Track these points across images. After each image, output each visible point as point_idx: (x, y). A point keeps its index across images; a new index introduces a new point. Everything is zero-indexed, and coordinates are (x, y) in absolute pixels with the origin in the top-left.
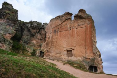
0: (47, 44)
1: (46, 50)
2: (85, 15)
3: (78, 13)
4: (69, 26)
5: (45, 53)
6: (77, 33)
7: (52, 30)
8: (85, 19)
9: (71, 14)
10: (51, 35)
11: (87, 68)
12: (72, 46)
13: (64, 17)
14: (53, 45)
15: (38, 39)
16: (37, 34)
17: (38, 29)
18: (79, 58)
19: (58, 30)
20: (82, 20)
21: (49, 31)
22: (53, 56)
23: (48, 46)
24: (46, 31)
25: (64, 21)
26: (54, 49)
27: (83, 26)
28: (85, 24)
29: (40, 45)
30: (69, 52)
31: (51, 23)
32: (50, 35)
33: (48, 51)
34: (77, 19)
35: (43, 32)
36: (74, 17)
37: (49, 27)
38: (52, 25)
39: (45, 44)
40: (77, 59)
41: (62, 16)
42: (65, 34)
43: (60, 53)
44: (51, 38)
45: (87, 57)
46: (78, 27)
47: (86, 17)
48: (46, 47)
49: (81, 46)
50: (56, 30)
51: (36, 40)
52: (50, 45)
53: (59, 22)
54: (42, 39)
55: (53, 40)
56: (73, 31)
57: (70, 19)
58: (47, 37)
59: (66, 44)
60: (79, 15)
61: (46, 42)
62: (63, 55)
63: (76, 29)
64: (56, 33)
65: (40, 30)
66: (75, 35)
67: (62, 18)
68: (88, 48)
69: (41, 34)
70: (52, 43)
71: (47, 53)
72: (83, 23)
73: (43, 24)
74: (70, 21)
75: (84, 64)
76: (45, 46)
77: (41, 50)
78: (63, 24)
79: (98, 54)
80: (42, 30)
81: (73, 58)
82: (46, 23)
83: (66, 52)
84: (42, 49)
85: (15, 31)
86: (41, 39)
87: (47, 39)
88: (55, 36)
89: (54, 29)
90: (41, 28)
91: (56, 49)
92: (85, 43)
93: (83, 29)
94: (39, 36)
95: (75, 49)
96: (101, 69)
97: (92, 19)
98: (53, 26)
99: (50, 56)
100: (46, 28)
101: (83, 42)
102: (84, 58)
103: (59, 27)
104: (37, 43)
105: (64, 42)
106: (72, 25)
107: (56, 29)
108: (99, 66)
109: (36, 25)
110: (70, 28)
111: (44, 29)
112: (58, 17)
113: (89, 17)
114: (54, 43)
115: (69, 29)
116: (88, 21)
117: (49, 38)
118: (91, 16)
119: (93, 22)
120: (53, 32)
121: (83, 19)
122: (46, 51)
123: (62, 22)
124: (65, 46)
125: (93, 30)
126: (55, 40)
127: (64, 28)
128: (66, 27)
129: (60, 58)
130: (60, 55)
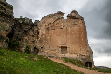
1: (40, 47)
3: (71, 13)
4: (62, 24)
5: (39, 49)
6: (71, 32)
8: (78, 20)
9: (63, 14)
11: (84, 64)
12: (67, 43)
13: (56, 16)
14: (47, 42)
15: (30, 35)
16: (29, 30)
18: (74, 55)
19: (51, 28)
20: (75, 20)
21: (42, 28)
22: (48, 53)
23: (42, 43)
24: (39, 28)
25: (57, 20)
26: (48, 46)
27: (77, 26)
28: (79, 25)
29: (33, 42)
31: (44, 20)
33: (42, 47)
35: (36, 29)
36: (67, 16)
37: (41, 24)
38: (44, 22)
42: (58, 31)
44: (44, 35)
46: (72, 27)
47: (79, 18)
48: (40, 44)
49: (76, 44)
50: (49, 28)
51: (28, 36)
52: (44, 42)
53: (52, 20)
54: (34, 35)
55: (47, 37)
56: (67, 29)
57: (63, 18)
58: (40, 33)
59: (60, 42)
61: (39, 39)
62: (58, 52)
63: (70, 28)
64: (50, 31)
65: (32, 26)
66: (69, 34)
67: (55, 17)
68: (83, 46)
69: (33, 30)
71: (41, 49)
72: (76, 23)
73: (36, 21)
74: (62, 20)
77: (34, 47)
78: (56, 22)
80: (35, 26)
81: (68, 55)
82: (38, 20)
83: (60, 49)
84: (35, 45)
85: (11, 28)
86: (33, 36)
87: (40, 36)
88: (49, 33)
89: (47, 26)
91: (50, 46)
92: (80, 41)
93: (76, 29)
94: (31, 32)
95: (70, 47)
97: (84, 20)
98: (46, 24)
99: (45, 52)
100: (38, 25)
102: (79, 55)
103: (53, 25)
104: (29, 39)
106: (65, 24)
107: (50, 26)
110: (64, 26)
112: (50, 16)
113: (81, 18)
116: (80, 22)
117: (42, 35)
118: (83, 18)
120: (46, 29)
123: (55, 20)
124: (60, 44)
126: (49, 37)
127: (58, 26)
128: (59, 25)
129: (55, 54)
130: (55, 51)
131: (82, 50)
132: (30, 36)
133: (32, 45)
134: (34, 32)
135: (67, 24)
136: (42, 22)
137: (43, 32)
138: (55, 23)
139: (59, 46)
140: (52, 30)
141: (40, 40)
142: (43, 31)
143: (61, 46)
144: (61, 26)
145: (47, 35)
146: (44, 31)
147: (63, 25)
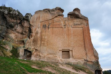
0: (35, 41)
6: (73, 33)
7: (40, 24)
8: (81, 19)
9: (62, 11)
11: (94, 72)
13: (55, 12)
14: (43, 42)
15: (18, 32)
16: (16, 25)
17: (20, 19)
18: (79, 60)
19: (49, 26)
20: (78, 20)
21: (35, 24)
22: (45, 57)
23: (36, 43)
24: (31, 23)
25: (56, 17)
26: (45, 48)
27: (80, 26)
28: (82, 25)
33: (36, 50)
34: (72, 18)
35: (26, 24)
36: (68, 14)
37: (35, 20)
38: (39, 18)
40: (77, 62)
41: (53, 10)
42: (58, 31)
43: (54, 54)
44: (39, 34)
45: (89, 60)
46: (74, 26)
47: (82, 18)
48: (34, 45)
49: (80, 48)
51: (14, 33)
52: (39, 42)
53: (49, 16)
54: (24, 33)
55: (44, 37)
56: (68, 29)
57: (63, 16)
58: (33, 31)
59: (61, 44)
61: (32, 38)
62: (58, 56)
63: (72, 28)
64: (47, 28)
65: (22, 21)
66: (71, 34)
67: (53, 13)
68: (89, 50)
69: (22, 26)
70: (41, 40)
71: (35, 52)
72: (79, 23)
80: (25, 21)
82: (30, 14)
83: (61, 53)
84: (26, 46)
86: (22, 34)
88: (45, 32)
90: (24, 19)
91: (48, 49)
94: (19, 29)
95: (73, 50)
98: (41, 20)
99: (40, 56)
100: (31, 21)
102: (85, 61)
103: (50, 22)
104: (16, 38)
105: (58, 40)
106: (66, 23)
107: (47, 24)
109: (17, 13)
111: (28, 20)
112: (47, 11)
115: (63, 27)
116: (84, 22)
117: (37, 33)
118: (87, 18)
120: (42, 26)
121: (80, 19)
123: (54, 17)
124: (60, 46)
126: (46, 37)
127: (57, 25)
128: (59, 23)
129: (55, 59)
130: (54, 55)
131: (88, 55)
132: (17, 34)
133: (22, 46)
134: (24, 28)
135: (68, 23)
137: (37, 29)
138: (53, 20)
139: (60, 48)
140: (50, 29)
141: (33, 40)
143: (62, 48)
144: (61, 24)
145: (44, 33)
146: (39, 29)
147: (63, 23)
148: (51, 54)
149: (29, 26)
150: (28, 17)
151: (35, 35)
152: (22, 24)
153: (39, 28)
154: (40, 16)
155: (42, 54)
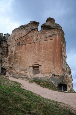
0: (10, 59)
1: (9, 66)
2: (54, 25)
3: (46, 22)
4: (35, 37)
5: (7, 69)
6: (44, 47)
7: (15, 42)
8: (54, 30)
9: (37, 24)
10: (14, 49)
11: (56, 86)
12: (39, 61)
13: (29, 27)
14: (16, 60)
19: (22, 43)
20: (50, 31)
21: (11, 43)
22: (17, 73)
23: (11, 61)
24: (8, 43)
25: (29, 32)
26: (18, 65)
27: (52, 38)
28: (54, 36)
29: (1, 60)
30: (36, 68)
31: (14, 33)
32: (12, 48)
33: (10, 67)
34: (45, 30)
35: (4, 45)
36: (41, 27)
37: (11, 39)
38: (15, 36)
39: (7, 60)
40: (44, 76)
41: (27, 26)
42: (30, 47)
44: (14, 52)
45: (56, 74)
46: (46, 39)
47: (55, 28)
48: (9, 63)
49: (49, 62)
50: (20, 43)
52: (13, 60)
53: (23, 33)
54: (3, 53)
55: (17, 55)
56: (40, 43)
57: (37, 29)
58: (9, 50)
59: (31, 59)
60: (47, 24)
61: (8, 57)
62: (28, 72)
63: (43, 42)
64: (21, 46)
66: (42, 49)
67: (27, 28)
68: (57, 64)
70: (15, 58)
71: (9, 69)
72: (51, 35)
73: (5, 35)
74: (36, 32)
75: (53, 82)
76: (7, 62)
77: (2, 67)
78: (28, 35)
79: (68, 70)
80: (4, 42)
81: (40, 76)
82: (8, 34)
83: (31, 68)
84: (3, 65)
87: (9, 53)
88: (19, 49)
89: (18, 41)
90: (2, 40)
91: (20, 65)
92: (54, 57)
93: (51, 42)
95: (42, 65)
96: (71, 87)
97: (61, 29)
98: (16, 38)
99: (13, 73)
100: (8, 40)
101: (52, 57)
102: (52, 75)
103: (24, 38)
106: (38, 37)
107: (20, 41)
108: (69, 84)
110: (37, 40)
111: (5, 41)
112: (22, 27)
113: (58, 28)
114: (17, 59)
115: (35, 42)
116: (57, 32)
117: (12, 52)
118: (60, 27)
119: (63, 34)
120: (16, 45)
121: (52, 30)
122: (9, 68)
123: (27, 33)
124: (30, 62)
125: (63, 42)
126: (19, 55)
128: (31, 39)
129: (25, 75)
130: (25, 71)
131: (56, 69)
134: (3, 48)
135: (40, 37)
136: (12, 36)
138: (26, 36)
139: (30, 64)
140: (23, 46)
142: (13, 47)
143: (32, 64)
144: (34, 39)
145: (17, 51)
148: (22, 70)
149: (7, 46)
150: (5, 37)
151: (10, 54)
152: (1, 45)
153: (14, 47)
154: (15, 35)
155: (15, 71)
